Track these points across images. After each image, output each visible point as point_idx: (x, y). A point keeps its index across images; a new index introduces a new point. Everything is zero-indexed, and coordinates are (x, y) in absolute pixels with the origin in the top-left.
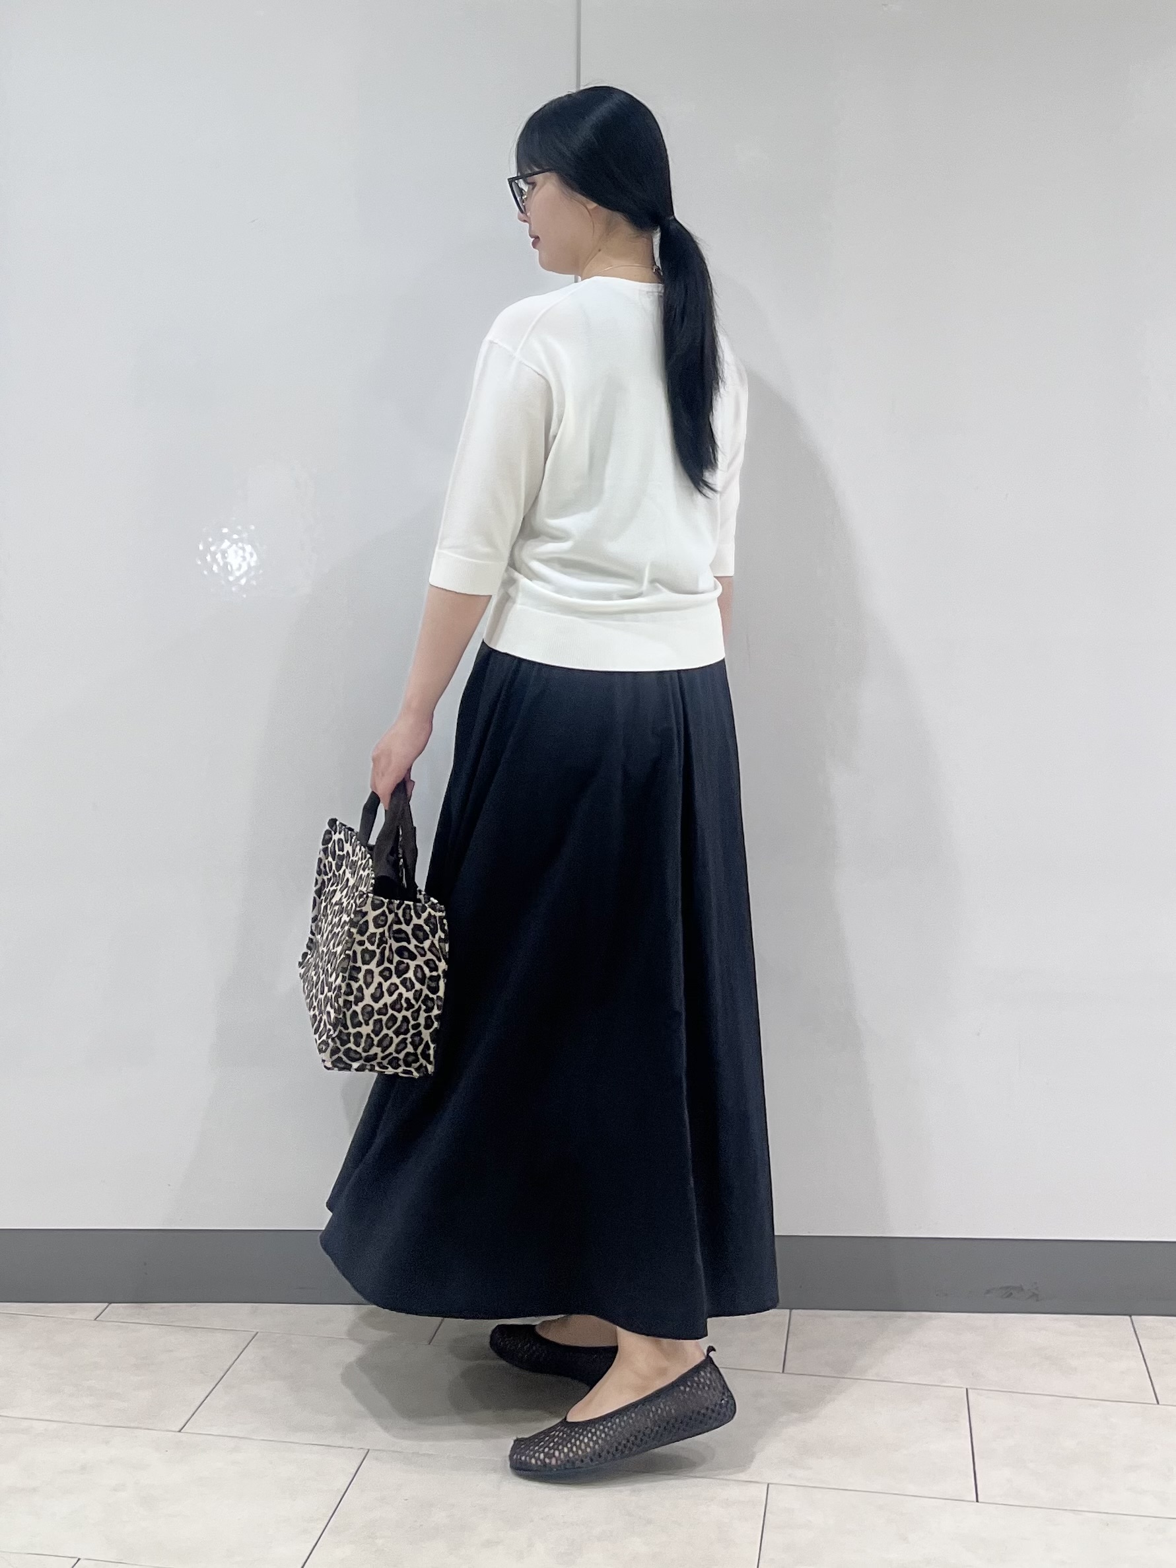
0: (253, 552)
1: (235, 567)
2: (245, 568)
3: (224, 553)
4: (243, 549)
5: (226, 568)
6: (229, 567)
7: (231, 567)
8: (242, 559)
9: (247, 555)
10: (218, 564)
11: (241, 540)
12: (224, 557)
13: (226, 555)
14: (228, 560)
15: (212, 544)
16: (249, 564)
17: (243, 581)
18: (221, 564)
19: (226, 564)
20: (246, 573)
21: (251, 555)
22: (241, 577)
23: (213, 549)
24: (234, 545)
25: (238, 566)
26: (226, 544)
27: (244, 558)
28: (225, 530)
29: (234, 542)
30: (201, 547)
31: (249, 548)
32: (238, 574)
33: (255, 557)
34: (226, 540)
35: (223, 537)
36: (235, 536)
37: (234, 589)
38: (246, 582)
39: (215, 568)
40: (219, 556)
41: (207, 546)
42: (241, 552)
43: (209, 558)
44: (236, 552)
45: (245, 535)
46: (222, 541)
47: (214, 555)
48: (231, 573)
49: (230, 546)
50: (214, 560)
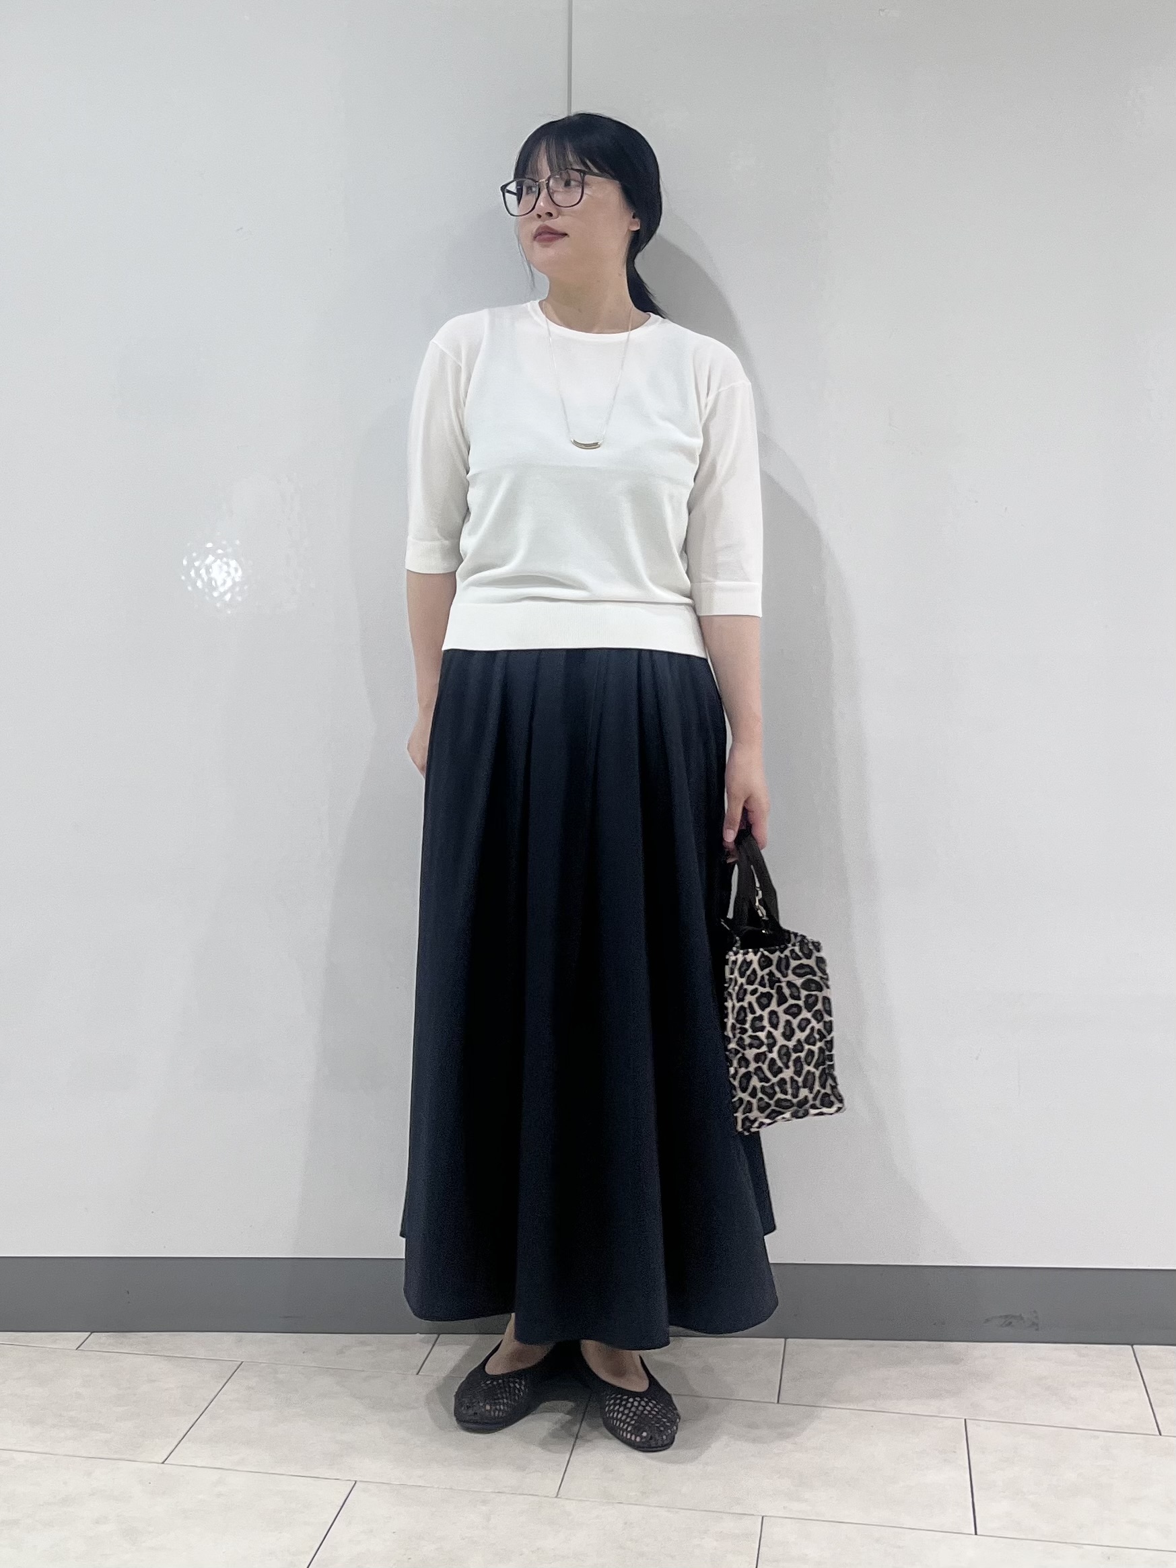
0: (238, 567)
1: (219, 583)
2: (229, 583)
3: (208, 568)
4: (228, 564)
5: (210, 585)
6: (213, 583)
7: (216, 582)
8: (226, 574)
9: (232, 571)
10: (203, 580)
11: (226, 555)
12: (208, 572)
13: (211, 570)
14: (212, 575)
15: (196, 559)
16: (233, 579)
17: (228, 597)
18: (206, 579)
19: (210, 579)
20: (231, 589)
21: (236, 570)
22: (225, 593)
23: (197, 564)
24: (219, 560)
25: (222, 582)
26: (211, 558)
27: (229, 573)
28: (209, 545)
29: (219, 557)
30: (185, 562)
31: (233, 563)
32: (222, 589)
33: (240, 572)
34: (210, 556)
35: (208, 552)
36: (220, 551)
37: (218, 605)
38: (231, 599)
39: (199, 584)
40: (203, 571)
41: (191, 564)
42: (225, 567)
43: (192, 573)
44: (220, 567)
45: (230, 550)
46: (206, 556)
47: (198, 570)
48: (215, 589)
49: (215, 561)
50: (198, 575)
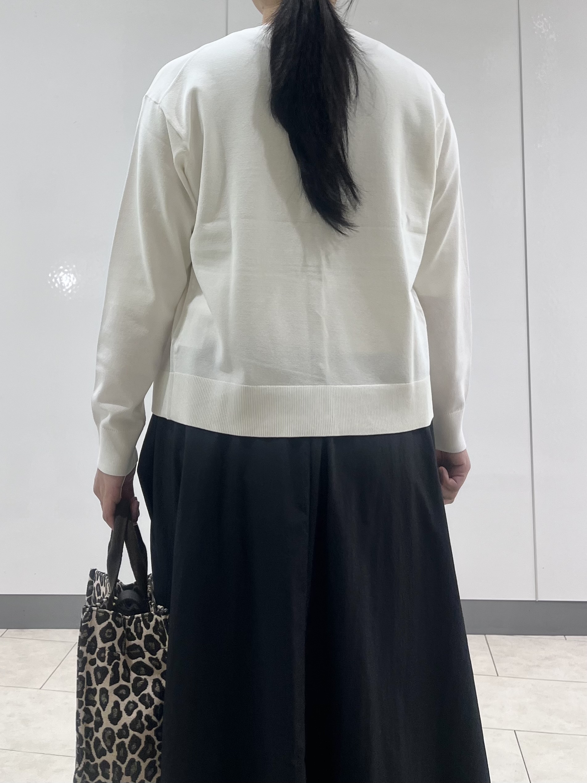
0: (75, 277)
1: (65, 285)
2: (70, 285)
3: (61, 278)
4: (70, 276)
5: (61, 286)
6: (63, 285)
7: (64, 284)
9: (72, 279)
10: (58, 283)
11: (69, 272)
12: (61, 280)
13: (62, 279)
14: (62, 281)
15: (55, 274)
16: (72, 283)
17: (70, 291)
18: (60, 283)
19: (62, 283)
20: (71, 288)
21: (74, 279)
22: (68, 290)
23: (55, 276)
24: (65, 275)
25: (67, 284)
26: (62, 273)
27: (70, 281)
28: (61, 267)
29: (66, 273)
30: (50, 275)
31: (72, 276)
32: (67, 288)
33: (75, 280)
34: (62, 272)
36: (66, 270)
37: (65, 295)
38: (71, 292)
39: (56, 285)
40: (58, 280)
41: (53, 275)
42: (68, 278)
43: (53, 280)
44: (66, 278)
45: (71, 270)
46: (60, 272)
47: (56, 279)
48: (64, 287)
50: (56, 281)
